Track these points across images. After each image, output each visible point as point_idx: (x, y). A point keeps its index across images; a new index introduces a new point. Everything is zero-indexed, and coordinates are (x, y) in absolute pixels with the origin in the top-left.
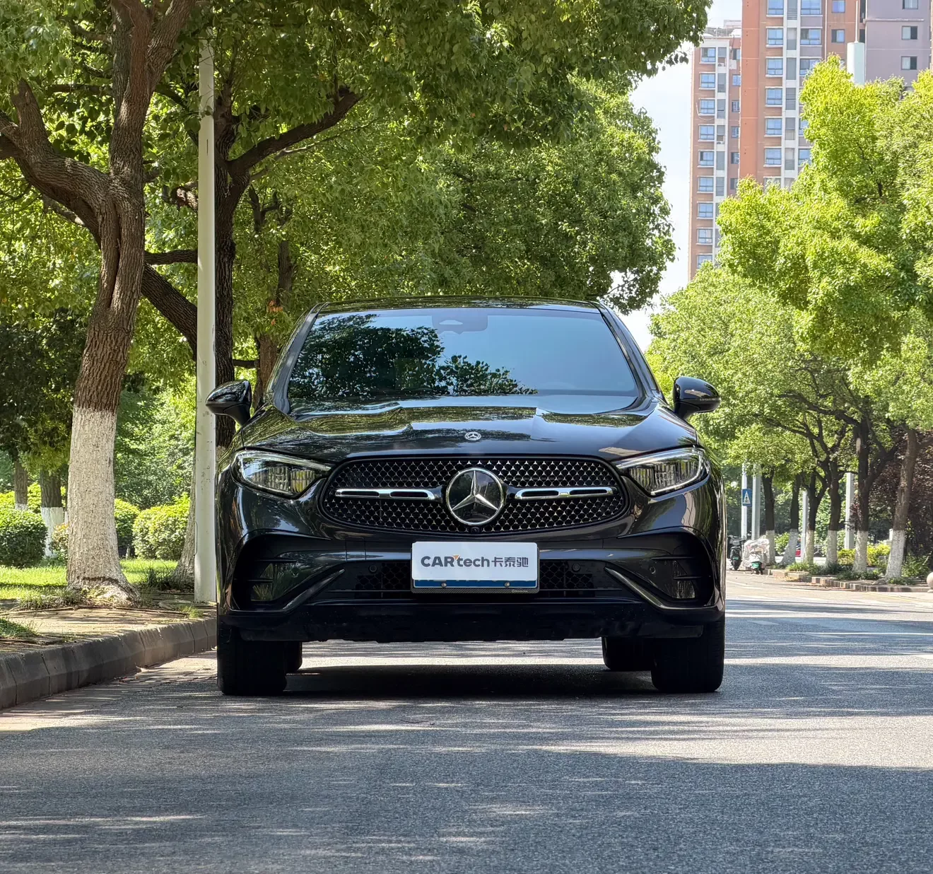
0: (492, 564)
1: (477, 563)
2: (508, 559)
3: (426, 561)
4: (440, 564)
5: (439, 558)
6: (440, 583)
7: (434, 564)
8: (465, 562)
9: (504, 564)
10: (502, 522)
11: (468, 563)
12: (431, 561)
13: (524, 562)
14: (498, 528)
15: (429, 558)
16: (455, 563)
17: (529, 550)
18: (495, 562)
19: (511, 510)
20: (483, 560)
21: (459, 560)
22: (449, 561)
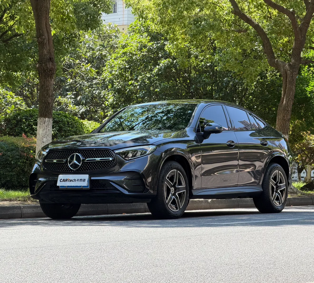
0: (76, 181)
1: (73, 181)
2: (81, 180)
3: (61, 180)
4: (64, 181)
5: (64, 179)
6: (65, 187)
7: (63, 181)
8: (70, 181)
9: (79, 181)
10: (81, 169)
11: (71, 181)
12: (62, 180)
13: (84, 180)
14: (80, 170)
15: (62, 179)
16: (68, 181)
17: (86, 177)
18: (77, 180)
19: (84, 165)
20: (75, 180)
21: (69, 180)
22: (67, 180)
